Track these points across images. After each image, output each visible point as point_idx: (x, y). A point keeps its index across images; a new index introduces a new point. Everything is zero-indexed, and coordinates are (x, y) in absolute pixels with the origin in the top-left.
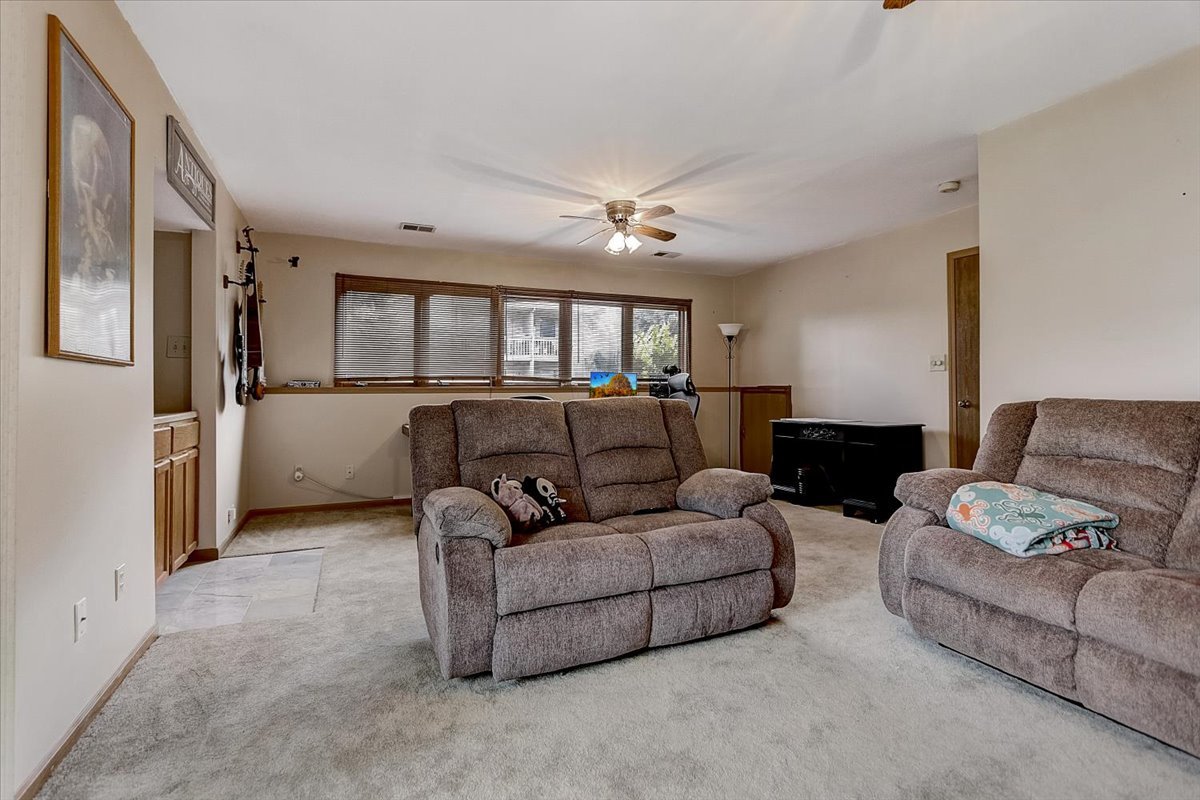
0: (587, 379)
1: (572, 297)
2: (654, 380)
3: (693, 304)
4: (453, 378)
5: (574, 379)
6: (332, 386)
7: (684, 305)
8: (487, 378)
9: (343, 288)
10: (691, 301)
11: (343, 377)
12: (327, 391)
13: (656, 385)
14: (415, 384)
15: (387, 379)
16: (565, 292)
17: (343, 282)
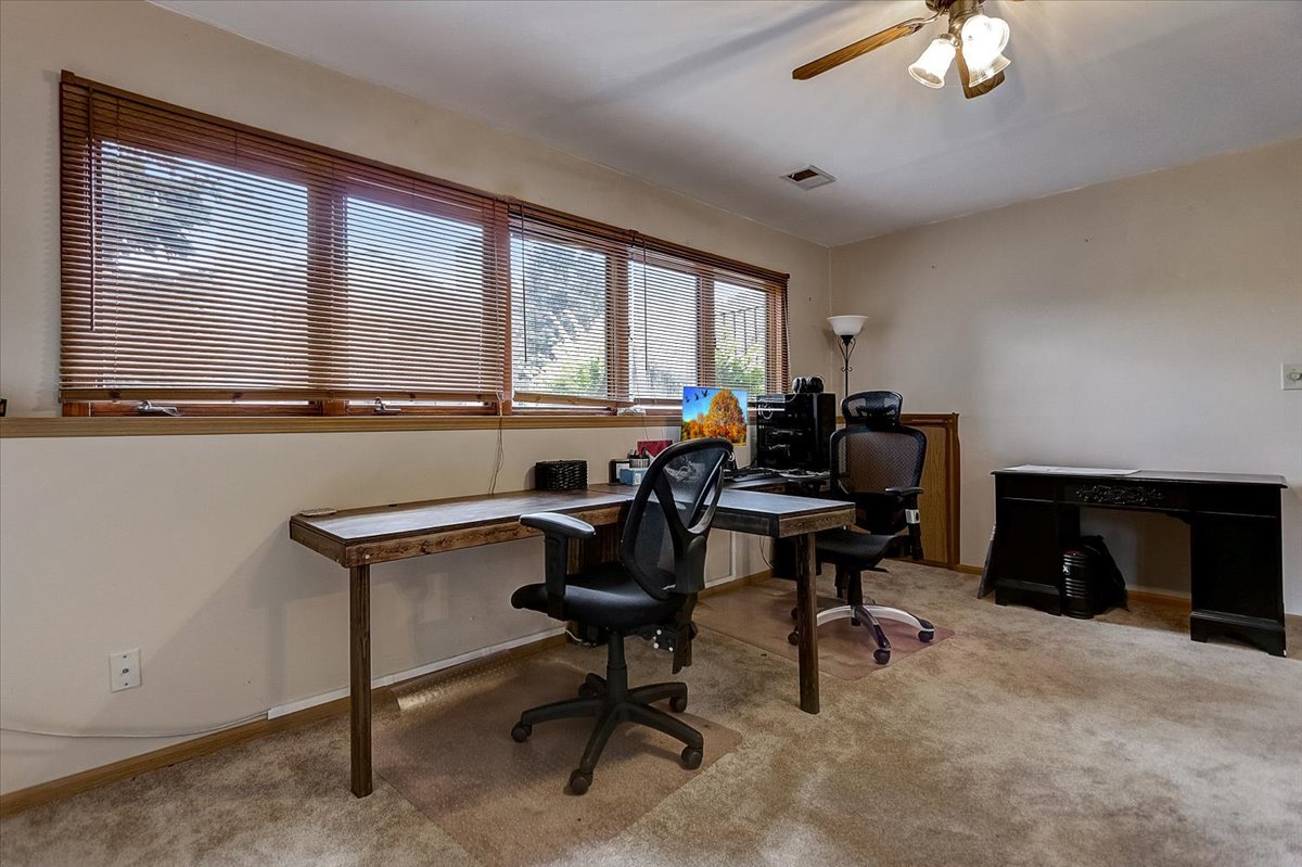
0: (678, 402)
1: (633, 244)
2: (763, 404)
3: (789, 283)
4: (412, 396)
5: (638, 402)
6: (53, 411)
7: (776, 282)
8: (479, 397)
9: (88, 121)
10: (788, 276)
11: (95, 385)
12: (32, 427)
13: (767, 413)
14: (316, 410)
15: (237, 395)
16: (623, 232)
17: (88, 107)
